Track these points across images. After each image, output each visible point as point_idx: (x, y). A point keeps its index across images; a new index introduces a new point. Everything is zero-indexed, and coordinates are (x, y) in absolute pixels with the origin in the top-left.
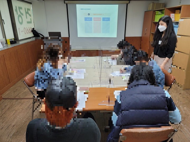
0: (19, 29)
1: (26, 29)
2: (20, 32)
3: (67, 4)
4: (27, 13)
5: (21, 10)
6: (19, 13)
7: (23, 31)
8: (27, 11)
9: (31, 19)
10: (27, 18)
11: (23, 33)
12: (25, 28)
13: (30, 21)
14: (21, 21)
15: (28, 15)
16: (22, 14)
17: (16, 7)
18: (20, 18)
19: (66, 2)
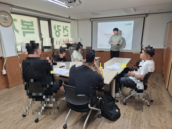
3: (92, 22)
5: (59, 28)
6: (57, 29)
8: (65, 28)
9: (68, 33)
10: (64, 32)
13: (67, 34)
14: (58, 34)
15: (65, 31)
16: (60, 30)
17: (55, 26)
19: (91, 20)
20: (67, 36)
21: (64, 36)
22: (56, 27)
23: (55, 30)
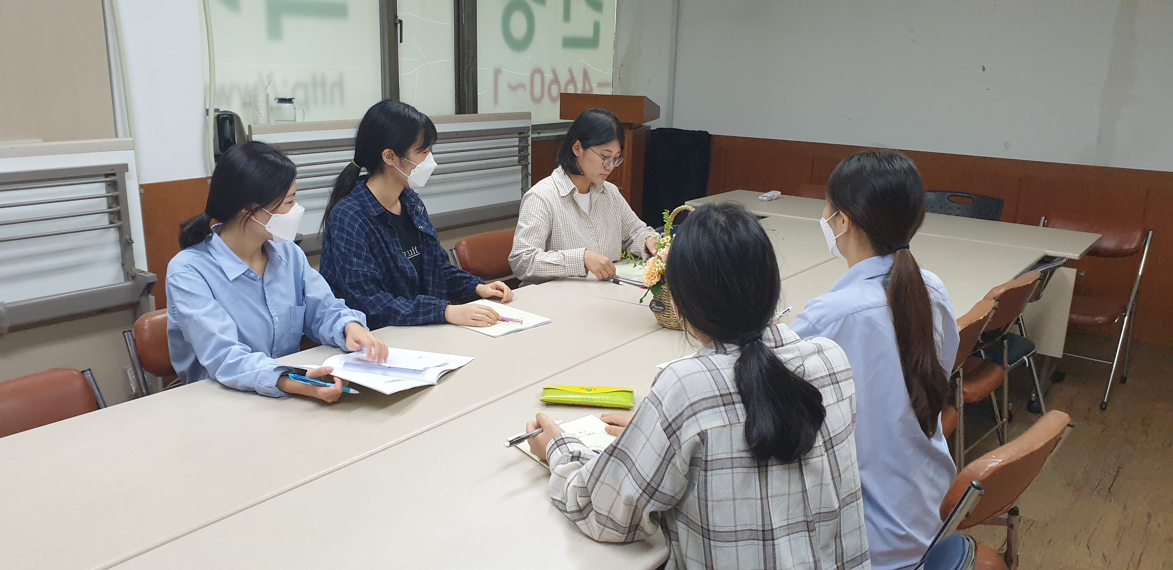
0: (497, 72)
1: (549, 76)
2: (503, 88)
7: (522, 86)
9: (597, 27)
10: (567, 17)
11: (524, 95)
12: (538, 71)
14: (518, 32)
15: (579, 3)
18: (518, 18)
20: (592, 42)
21: (570, 43)
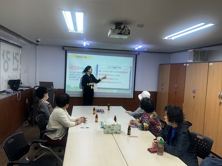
1: (11, 77)
2: (3, 81)
3: (66, 51)
4: (15, 58)
5: (8, 55)
6: (6, 58)
7: (6, 80)
8: (15, 56)
9: (18, 65)
10: (13, 64)
13: (16, 67)
14: (6, 67)
15: (15, 61)
16: (9, 60)
18: (6, 64)
19: (65, 48)
20: (17, 69)
21: (14, 69)
22: (5, 54)
23: (4, 59)
